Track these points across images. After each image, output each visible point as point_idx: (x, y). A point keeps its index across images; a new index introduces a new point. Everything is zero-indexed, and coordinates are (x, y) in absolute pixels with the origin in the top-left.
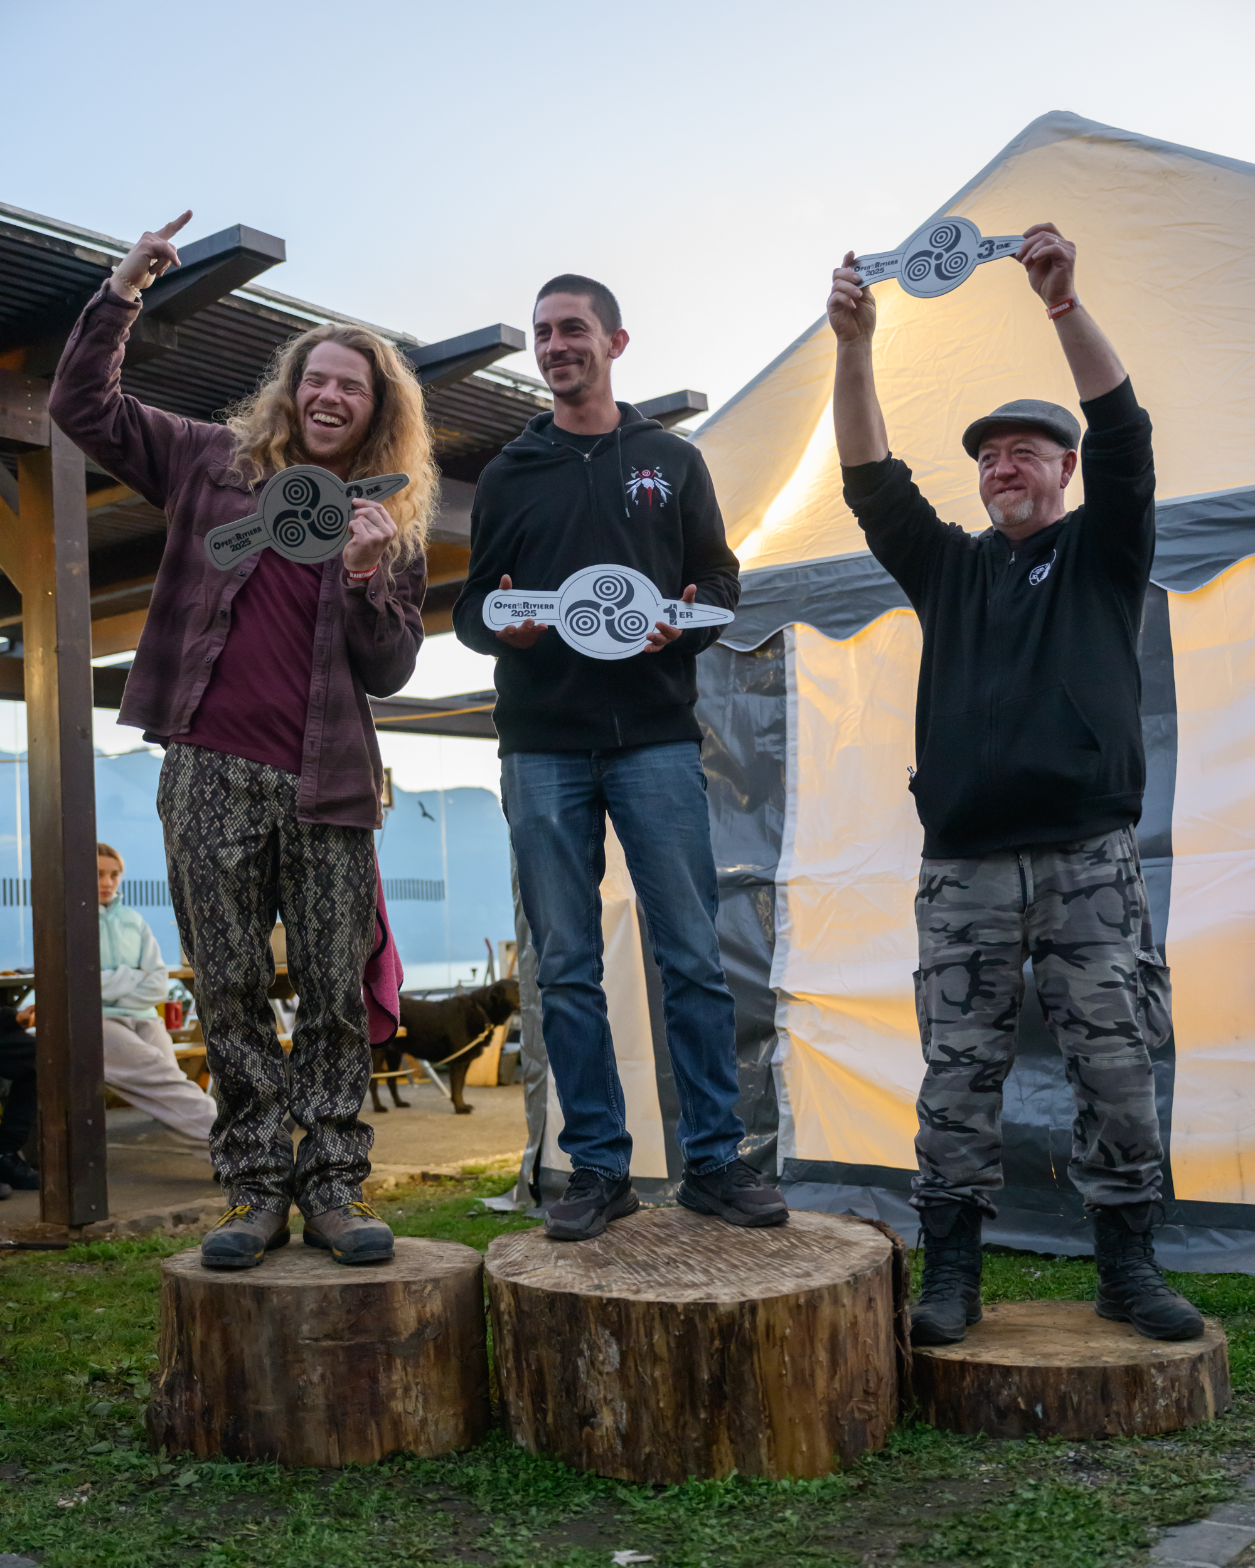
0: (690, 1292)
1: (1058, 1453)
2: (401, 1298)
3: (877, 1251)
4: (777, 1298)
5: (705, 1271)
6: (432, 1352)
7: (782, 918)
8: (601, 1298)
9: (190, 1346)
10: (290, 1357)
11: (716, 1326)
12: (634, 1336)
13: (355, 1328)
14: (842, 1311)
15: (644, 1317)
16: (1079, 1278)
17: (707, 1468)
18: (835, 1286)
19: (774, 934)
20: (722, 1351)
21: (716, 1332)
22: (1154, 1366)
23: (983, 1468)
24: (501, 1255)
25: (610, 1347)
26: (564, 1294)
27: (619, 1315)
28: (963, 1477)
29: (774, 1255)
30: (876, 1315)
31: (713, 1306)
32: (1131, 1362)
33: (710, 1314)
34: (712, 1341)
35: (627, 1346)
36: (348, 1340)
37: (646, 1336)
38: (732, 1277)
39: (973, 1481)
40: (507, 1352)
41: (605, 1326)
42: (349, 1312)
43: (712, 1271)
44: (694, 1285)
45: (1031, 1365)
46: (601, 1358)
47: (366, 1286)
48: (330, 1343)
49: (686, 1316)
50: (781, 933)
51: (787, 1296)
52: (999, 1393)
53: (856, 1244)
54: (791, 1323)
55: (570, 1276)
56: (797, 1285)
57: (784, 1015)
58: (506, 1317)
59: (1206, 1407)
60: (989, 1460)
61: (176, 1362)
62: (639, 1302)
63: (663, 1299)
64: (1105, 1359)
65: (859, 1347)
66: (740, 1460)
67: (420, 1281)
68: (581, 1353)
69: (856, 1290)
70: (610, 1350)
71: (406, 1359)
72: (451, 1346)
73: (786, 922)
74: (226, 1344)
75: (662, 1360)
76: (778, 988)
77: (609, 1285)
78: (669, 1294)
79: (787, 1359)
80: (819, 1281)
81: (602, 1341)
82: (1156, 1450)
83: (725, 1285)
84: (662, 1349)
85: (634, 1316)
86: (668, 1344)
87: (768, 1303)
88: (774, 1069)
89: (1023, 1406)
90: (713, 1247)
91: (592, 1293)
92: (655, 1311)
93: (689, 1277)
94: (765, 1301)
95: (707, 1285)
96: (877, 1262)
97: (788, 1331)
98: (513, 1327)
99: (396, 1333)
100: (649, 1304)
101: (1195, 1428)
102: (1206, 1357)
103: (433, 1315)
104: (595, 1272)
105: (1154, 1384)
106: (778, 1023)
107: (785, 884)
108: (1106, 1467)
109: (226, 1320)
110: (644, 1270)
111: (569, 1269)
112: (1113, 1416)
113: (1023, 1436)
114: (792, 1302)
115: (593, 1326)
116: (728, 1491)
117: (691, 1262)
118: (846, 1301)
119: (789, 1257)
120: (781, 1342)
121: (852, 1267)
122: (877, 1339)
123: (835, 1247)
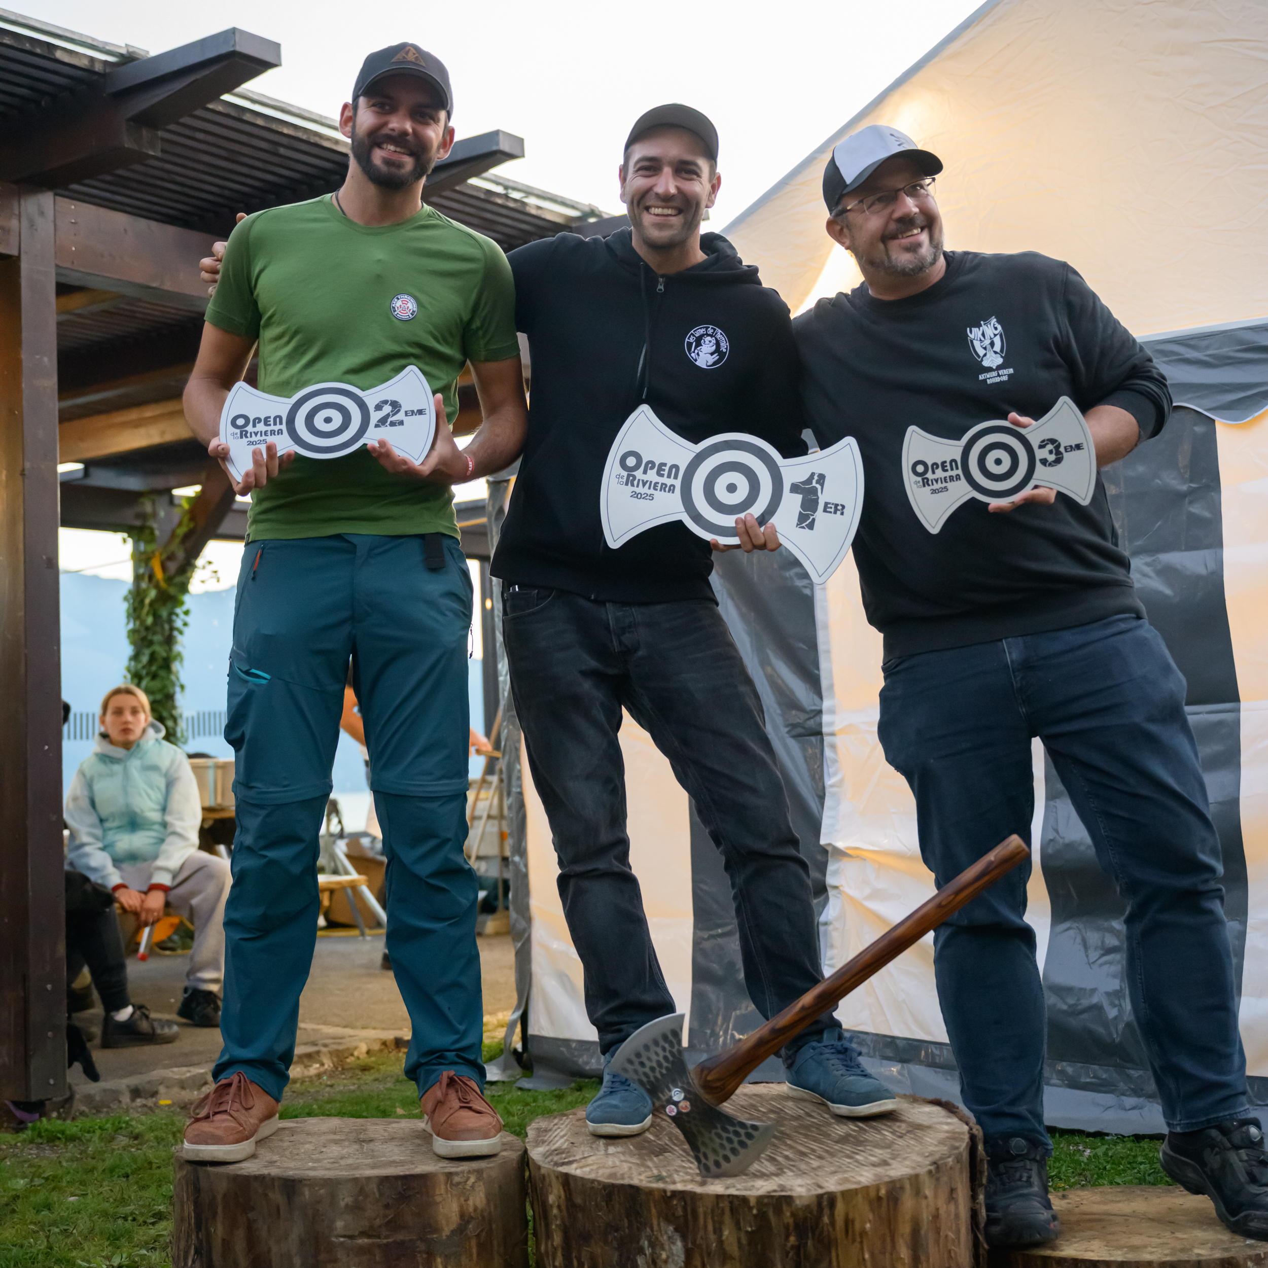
0: (761, 1183)
2: (443, 1191)
3: (954, 1136)
4: (856, 1189)
5: (772, 1159)
6: (474, 1251)
7: (831, 770)
8: (665, 1191)
9: (209, 1243)
10: (323, 1257)
11: (791, 1221)
12: (701, 1233)
13: (393, 1225)
14: (924, 1203)
15: (713, 1211)
16: (1135, 1157)
18: (917, 1176)
19: (824, 788)
20: (797, 1248)
21: (791, 1228)
22: (1250, 1258)
24: (543, 1142)
25: (674, 1243)
26: (623, 1186)
27: (685, 1209)
29: (843, 1140)
30: (957, 1207)
31: (789, 1199)
32: (1226, 1255)
33: (785, 1207)
34: (787, 1238)
35: (694, 1243)
36: (386, 1237)
37: (715, 1232)
38: (803, 1166)
40: (555, 1249)
41: (668, 1221)
42: (387, 1206)
43: (780, 1159)
44: (764, 1176)
45: (1120, 1259)
46: (664, 1256)
47: (405, 1177)
48: (366, 1240)
49: (758, 1210)
50: (832, 786)
51: (867, 1188)
53: (929, 1127)
54: (871, 1217)
55: (626, 1166)
56: (876, 1175)
57: (836, 873)
58: (555, 1211)
61: (194, 1262)
62: (708, 1195)
63: (732, 1191)
64: (1197, 1251)
65: (942, 1241)
67: (463, 1172)
68: (641, 1251)
69: (938, 1179)
70: (674, 1248)
71: (447, 1257)
72: (495, 1243)
73: (835, 774)
74: (252, 1242)
75: (732, 1258)
76: (830, 844)
77: (670, 1176)
78: (739, 1186)
79: (867, 1256)
80: (898, 1170)
81: (665, 1237)
83: (797, 1176)
84: (732, 1248)
85: (701, 1210)
86: (739, 1240)
87: (847, 1195)
91: (654, 1185)
92: (725, 1205)
94: (844, 1193)
95: (777, 1175)
96: (957, 1148)
97: (868, 1226)
98: (562, 1219)
99: (437, 1230)
100: (719, 1197)
103: (476, 1209)
104: (651, 1160)
106: (830, 880)
107: (832, 734)
109: (251, 1215)
111: (623, 1158)
114: (873, 1194)
115: (655, 1222)
118: (928, 1192)
119: (859, 1143)
120: (861, 1237)
121: (931, 1154)
122: (958, 1232)
123: (908, 1132)
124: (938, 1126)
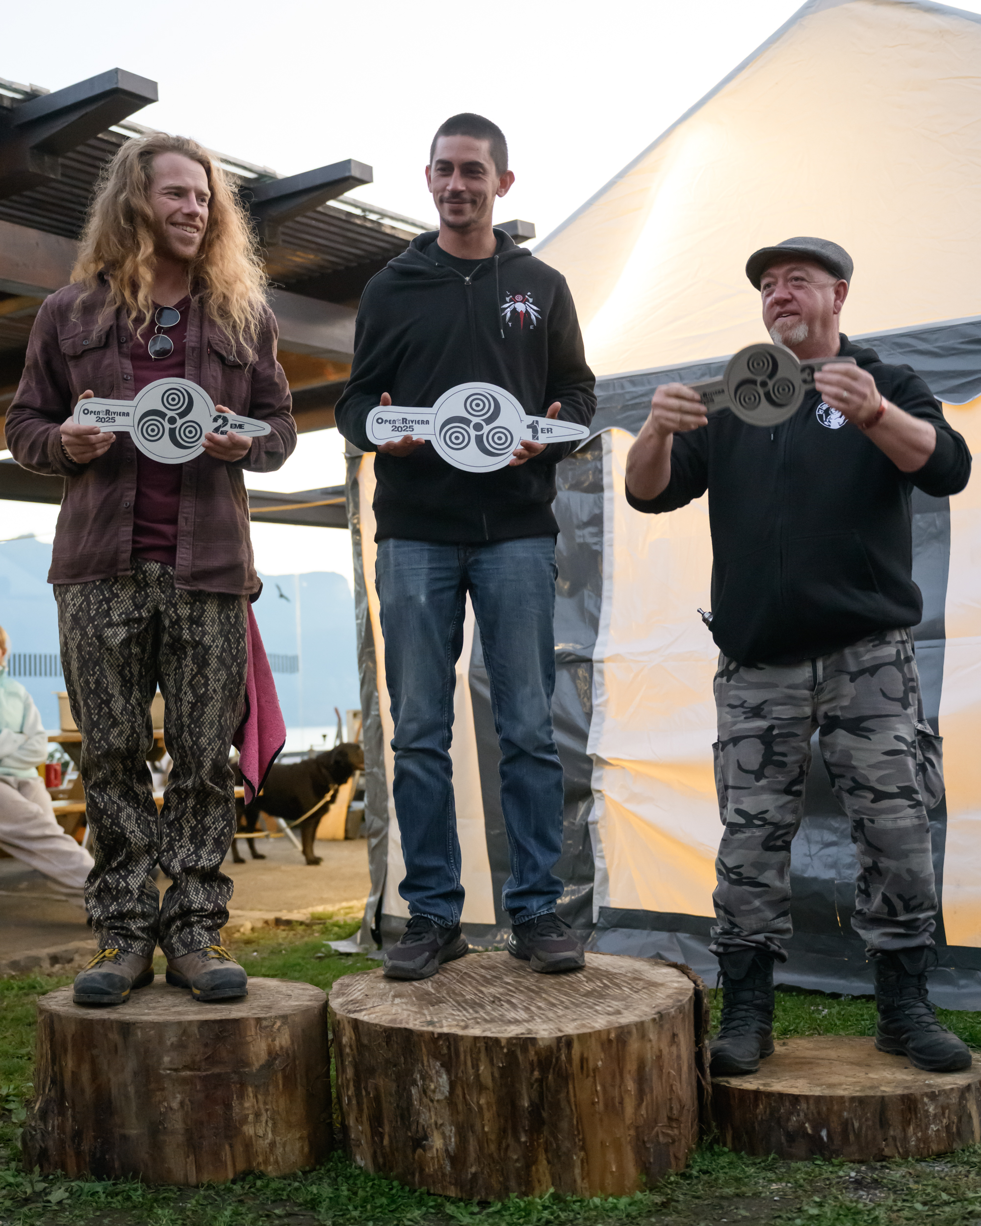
0: (513, 1027)
1: (841, 1173)
2: (253, 1033)
3: (681, 991)
4: (590, 1034)
5: (527, 1009)
6: (281, 1082)
7: (598, 692)
8: (433, 1033)
9: (62, 1074)
10: (153, 1086)
11: (535, 1059)
12: (462, 1067)
13: (211, 1060)
14: (649, 1046)
15: (471, 1050)
16: (862, 1015)
17: (527, 1186)
18: (642, 1023)
19: (591, 707)
20: (540, 1081)
21: (535, 1064)
22: (926, 1094)
23: (774, 1186)
24: (343, 994)
25: (441, 1077)
26: (400, 1029)
27: (449, 1048)
28: (756, 1195)
29: (588, 994)
30: (679, 1050)
31: (533, 1040)
32: (906, 1092)
33: (530, 1047)
34: (532, 1072)
35: (456, 1076)
36: (205, 1071)
37: (473, 1068)
38: (551, 1015)
39: (764, 1198)
40: (348, 1081)
41: (436, 1058)
42: (206, 1045)
43: (533, 1009)
44: (516, 1022)
45: (817, 1093)
46: (432, 1087)
47: (221, 1021)
48: (189, 1073)
49: (508, 1050)
50: (598, 705)
51: (599, 1032)
52: (788, 1120)
53: (662, 985)
54: (603, 1057)
55: (406, 1013)
56: (608, 1022)
57: (600, 779)
58: (348, 1050)
59: (973, 1132)
60: (780, 1180)
61: (50, 1090)
62: (467, 1037)
63: (488, 1034)
64: (883, 1088)
65: (664, 1077)
66: (556, 1180)
67: (270, 1017)
68: (414, 1083)
69: (661, 1026)
70: (441, 1080)
71: (257, 1087)
72: (298, 1076)
73: (602, 695)
74: (95, 1074)
75: (487, 1088)
76: (594, 754)
77: (440, 1022)
78: (494, 1030)
79: (599, 1088)
80: (628, 1018)
81: (434, 1072)
82: (928, 1170)
83: (544, 1022)
84: (487, 1080)
85: (462, 1049)
86: (493, 1075)
87: (583, 1038)
88: (591, 827)
89: (810, 1131)
90: (534, 987)
91: (425, 1029)
92: (481, 1045)
93: (512, 1015)
94: (579, 1036)
95: (527, 1021)
96: (680, 1001)
97: (600, 1063)
98: (354, 1058)
99: (247, 1064)
100: (476, 1039)
101: (963, 1150)
102: (973, 1087)
103: (281, 1048)
104: (428, 1009)
105: (927, 1111)
106: (594, 785)
107: (601, 661)
108: (883, 1187)
109: (95, 1052)
110: (472, 1008)
111: (404, 1007)
112: (890, 1140)
113: (809, 1157)
114: (604, 1037)
115: (425, 1059)
116: (545, 1208)
117: (514, 1001)
118: (652, 1036)
119: (602, 996)
120: (594, 1073)
121: (657, 1006)
122: (679, 1070)
123: (643, 988)
124: (669, 984)
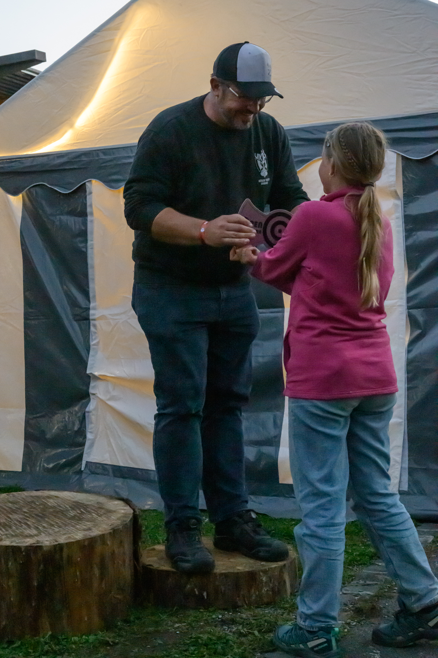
0: (28, 540)
1: (214, 616)
3: (126, 516)
4: (73, 542)
5: (37, 528)
7: (93, 337)
11: (41, 558)
14: (107, 548)
15: (4, 553)
17: (35, 631)
18: (103, 535)
19: (89, 346)
20: (44, 571)
21: (41, 561)
22: (262, 571)
23: (177, 625)
28: (167, 631)
29: (73, 518)
30: (124, 549)
31: (40, 547)
32: (251, 569)
33: (39, 551)
34: (39, 566)
37: (5, 564)
38: (51, 531)
39: (171, 633)
43: (40, 528)
44: (31, 536)
49: (26, 553)
50: (93, 345)
51: (79, 541)
52: (185, 587)
53: (115, 511)
54: (80, 555)
56: (84, 535)
57: (94, 387)
59: (286, 591)
60: (180, 622)
63: (14, 544)
65: (116, 566)
66: (53, 627)
69: (114, 537)
73: (95, 339)
75: (13, 576)
76: (91, 373)
78: (17, 541)
79: (78, 573)
80: (95, 532)
82: (261, 613)
83: (46, 536)
84: (13, 571)
86: (16, 567)
87: (69, 545)
88: (86, 414)
89: (197, 593)
90: (41, 515)
93: (28, 532)
94: (67, 544)
95: (36, 535)
96: (125, 521)
97: (79, 559)
100: (7, 547)
101: (281, 601)
102: (287, 565)
105: (262, 580)
106: (91, 391)
107: (94, 320)
108: (236, 623)
110: (4, 528)
112: (241, 596)
113: (196, 609)
114: (81, 544)
116: (46, 643)
117: (29, 523)
118: (109, 542)
119: (80, 519)
120: (75, 564)
121: (112, 525)
122: (124, 561)
123: (104, 514)
124: (119, 511)
